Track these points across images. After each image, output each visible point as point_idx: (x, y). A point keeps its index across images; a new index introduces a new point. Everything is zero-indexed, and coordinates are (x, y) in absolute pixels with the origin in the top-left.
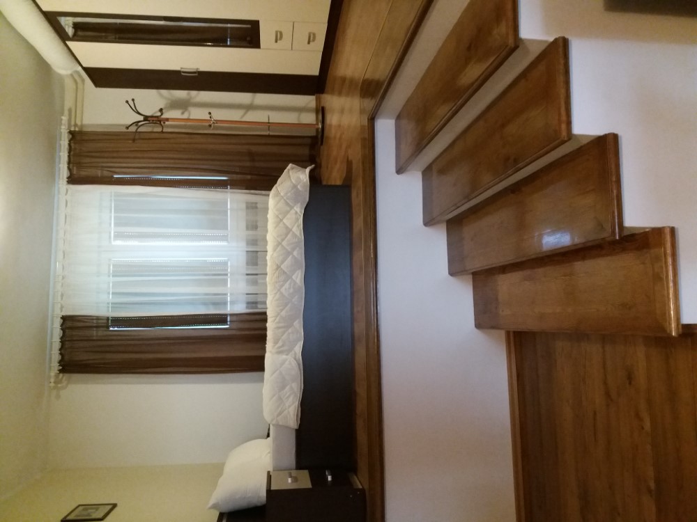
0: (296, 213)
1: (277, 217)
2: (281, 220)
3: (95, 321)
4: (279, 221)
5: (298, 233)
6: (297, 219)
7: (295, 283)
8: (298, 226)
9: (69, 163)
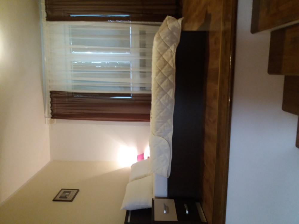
0: (171, 51)
1: (159, 53)
2: (161, 56)
3: (66, 94)
4: (160, 56)
5: (172, 65)
6: (172, 56)
7: (169, 96)
8: (172, 61)
9: (46, 9)
